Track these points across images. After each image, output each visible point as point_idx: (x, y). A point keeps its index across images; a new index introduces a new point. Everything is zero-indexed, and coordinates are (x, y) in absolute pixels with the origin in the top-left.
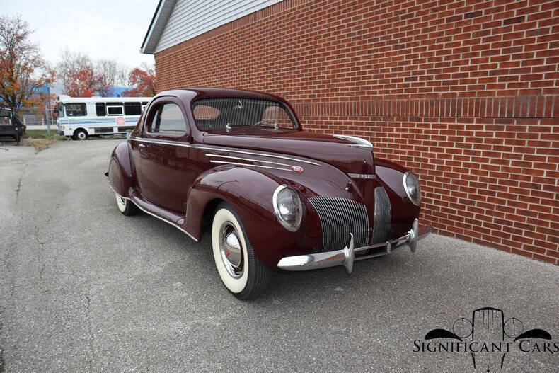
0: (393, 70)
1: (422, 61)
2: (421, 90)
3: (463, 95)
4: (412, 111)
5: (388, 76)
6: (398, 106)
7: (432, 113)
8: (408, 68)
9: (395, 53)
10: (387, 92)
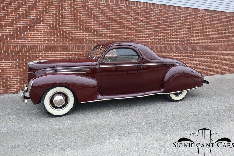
0: (154, 37)
1: (162, 35)
2: (162, 43)
3: (172, 45)
4: (160, 49)
5: (153, 38)
6: (157, 47)
7: (165, 49)
8: (159, 37)
9: (155, 32)
10: (153, 43)
